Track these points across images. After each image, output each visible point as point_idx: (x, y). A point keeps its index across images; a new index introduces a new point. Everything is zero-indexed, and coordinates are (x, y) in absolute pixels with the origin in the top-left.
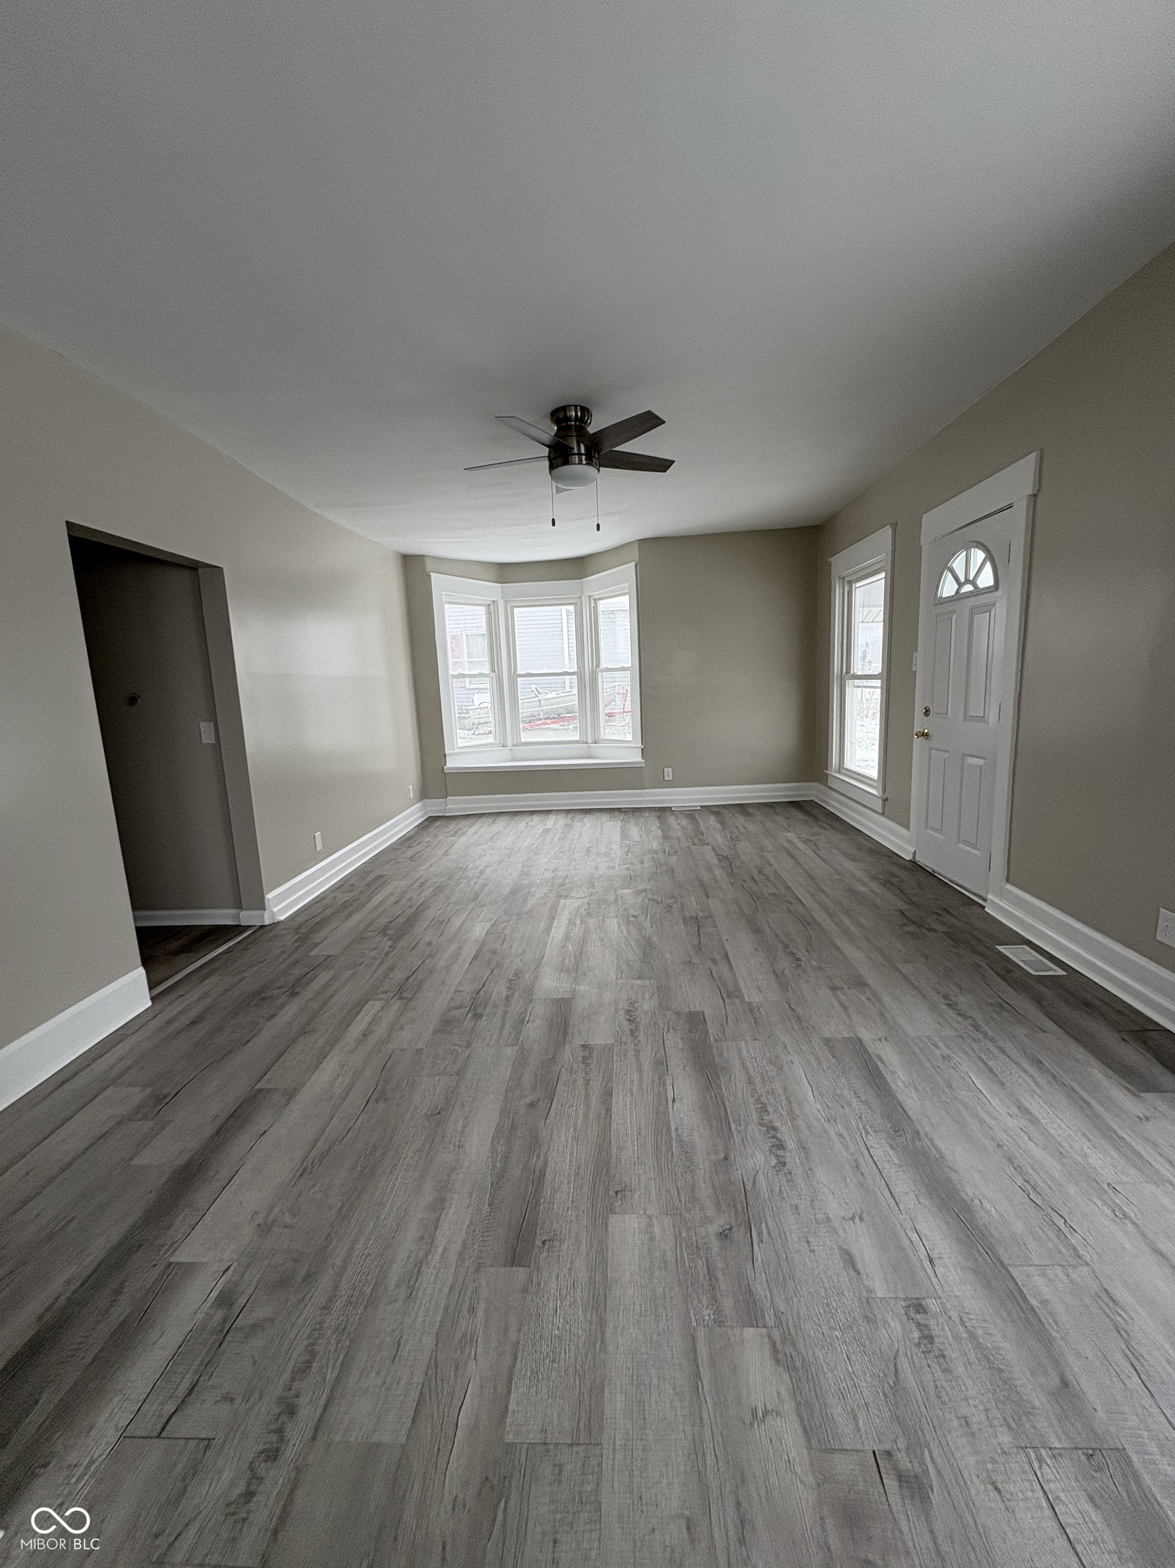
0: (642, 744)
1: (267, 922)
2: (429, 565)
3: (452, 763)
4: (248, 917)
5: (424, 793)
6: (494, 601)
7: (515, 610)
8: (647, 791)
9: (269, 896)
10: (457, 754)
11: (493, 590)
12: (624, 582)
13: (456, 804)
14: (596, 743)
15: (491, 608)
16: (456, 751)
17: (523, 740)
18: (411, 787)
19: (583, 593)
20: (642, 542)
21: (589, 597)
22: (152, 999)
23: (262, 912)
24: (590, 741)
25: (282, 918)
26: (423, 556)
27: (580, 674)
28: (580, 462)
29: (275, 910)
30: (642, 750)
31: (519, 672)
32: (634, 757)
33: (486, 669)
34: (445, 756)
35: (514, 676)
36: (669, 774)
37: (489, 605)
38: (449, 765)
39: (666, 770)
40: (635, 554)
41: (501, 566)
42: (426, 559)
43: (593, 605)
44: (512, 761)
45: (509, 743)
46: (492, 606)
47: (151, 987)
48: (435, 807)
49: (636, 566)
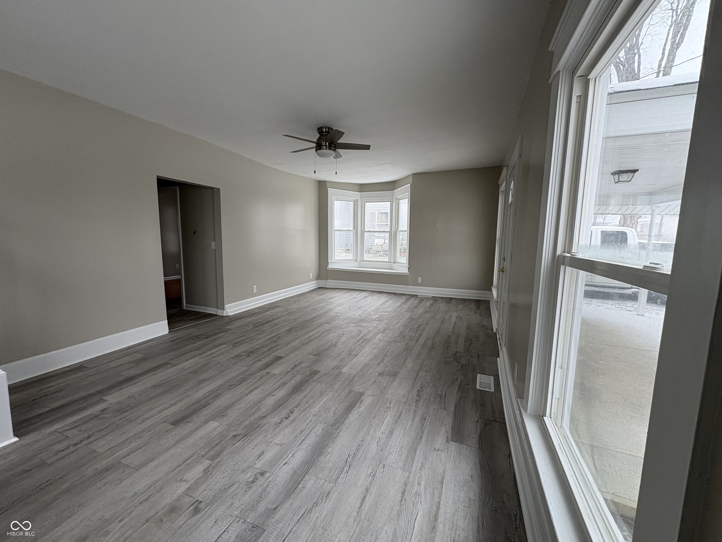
0: (409, 265)
1: (225, 315)
2: (328, 185)
3: (331, 266)
4: (219, 312)
5: (319, 277)
6: (357, 200)
7: (366, 203)
8: (409, 286)
9: (226, 306)
10: (334, 262)
11: (357, 195)
12: (406, 192)
13: (330, 283)
14: (395, 263)
15: (355, 203)
16: (333, 261)
17: (365, 259)
18: (311, 274)
19: (393, 196)
20: (414, 174)
21: (396, 198)
22: (169, 332)
23: (222, 311)
24: (392, 262)
25: (230, 314)
26: (326, 181)
27: (390, 232)
28: (326, 149)
29: (228, 311)
30: (409, 268)
31: (365, 230)
32: (405, 271)
33: (352, 228)
34: (328, 263)
35: (363, 232)
36: (420, 280)
37: (355, 201)
38: (329, 267)
39: (418, 278)
40: (411, 180)
41: (361, 185)
42: (327, 182)
43: (397, 202)
44: (359, 267)
45: (359, 260)
46: (356, 202)
48: (322, 283)
49: (411, 185)
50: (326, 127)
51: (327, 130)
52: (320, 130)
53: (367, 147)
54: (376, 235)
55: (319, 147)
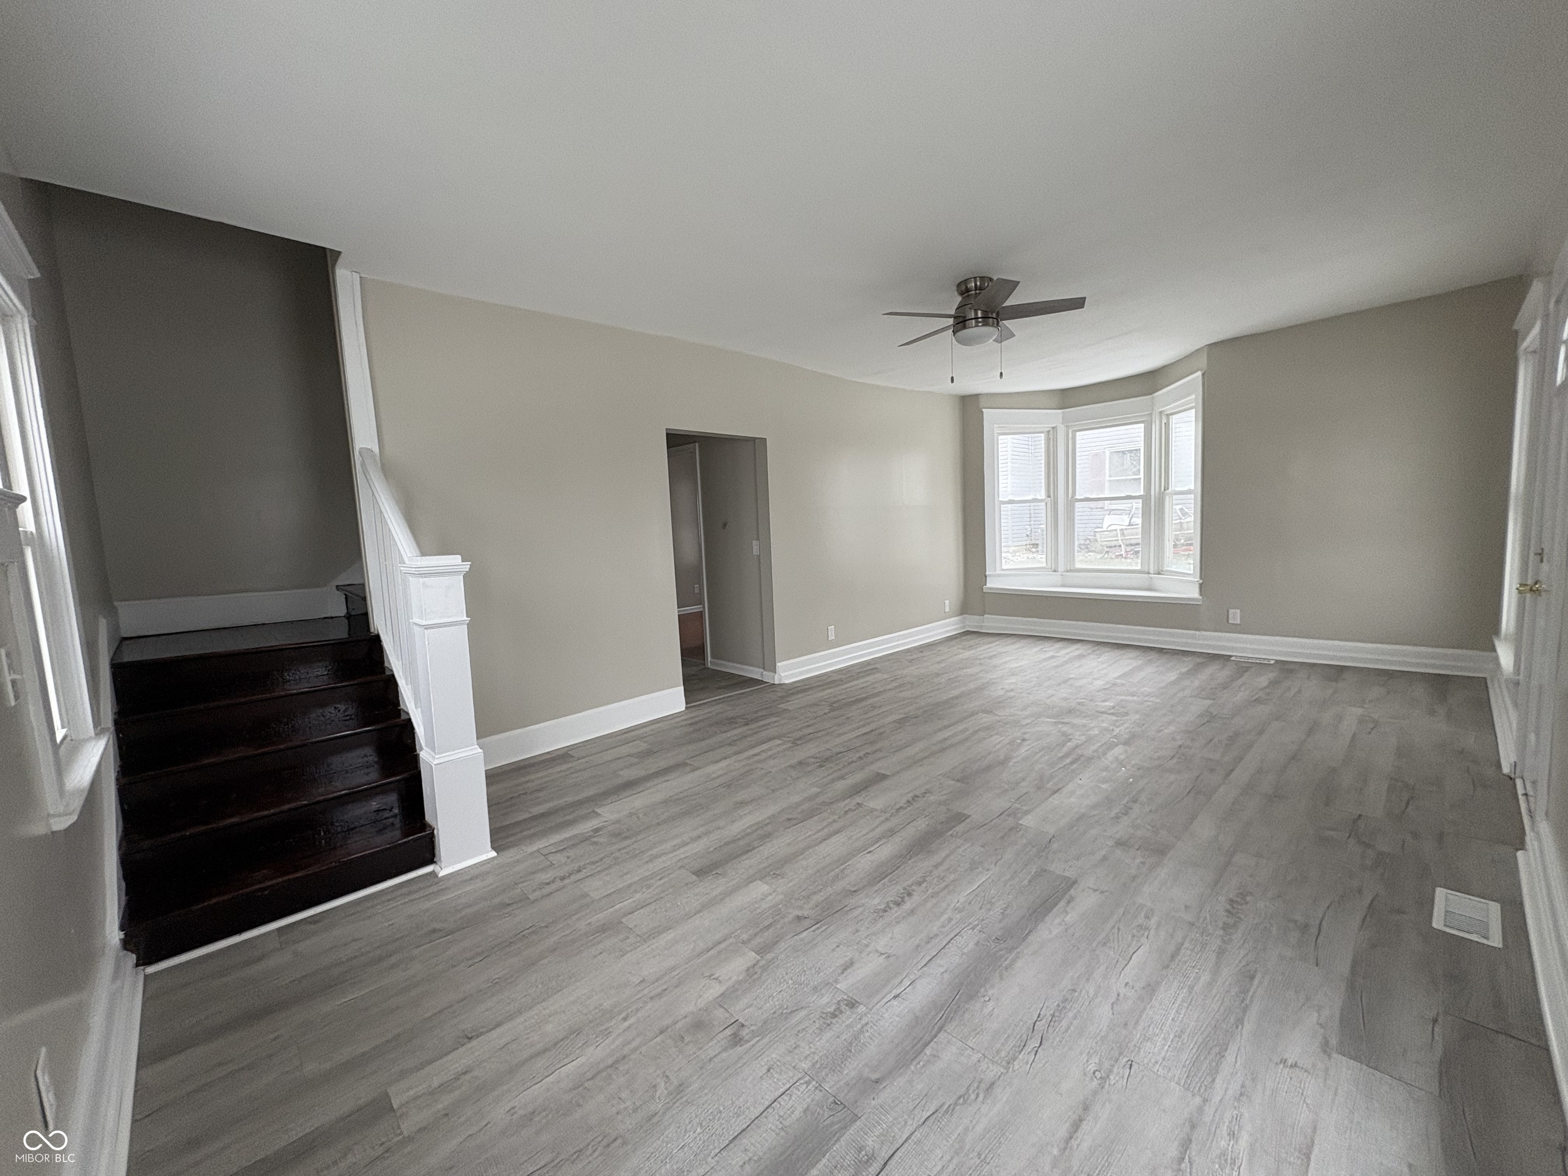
0: (1201, 578)
1: (777, 682)
2: (983, 402)
3: (992, 584)
4: (767, 677)
5: (964, 609)
6: (1053, 428)
7: (1078, 433)
8: (1204, 633)
9: (778, 664)
10: (999, 576)
11: (1055, 417)
12: (1189, 395)
13: (992, 622)
14: (1159, 574)
15: (1051, 436)
16: (998, 572)
17: (1078, 566)
18: (947, 602)
19: (1153, 409)
20: (1209, 345)
21: (1161, 412)
22: (686, 708)
23: (772, 674)
24: (1152, 571)
25: (787, 682)
26: (977, 396)
27: (1146, 499)
29: (782, 675)
30: (1201, 586)
31: (1078, 497)
32: (1192, 592)
33: (1042, 495)
34: (986, 577)
35: (1071, 502)
36: (1235, 616)
37: (1049, 432)
38: (988, 585)
39: (1231, 611)
40: (1203, 361)
41: (1063, 391)
42: (980, 397)
43: (1164, 421)
44: (1063, 586)
45: (1061, 568)
46: (1051, 432)
47: (687, 703)
48: (973, 622)
49: (1203, 374)
50: (975, 278)
51: (978, 283)
52: (963, 289)
53: (1078, 303)
54: (1106, 508)
55: (961, 322)
